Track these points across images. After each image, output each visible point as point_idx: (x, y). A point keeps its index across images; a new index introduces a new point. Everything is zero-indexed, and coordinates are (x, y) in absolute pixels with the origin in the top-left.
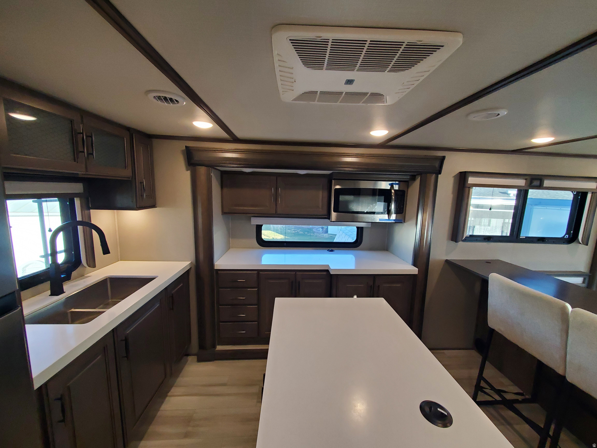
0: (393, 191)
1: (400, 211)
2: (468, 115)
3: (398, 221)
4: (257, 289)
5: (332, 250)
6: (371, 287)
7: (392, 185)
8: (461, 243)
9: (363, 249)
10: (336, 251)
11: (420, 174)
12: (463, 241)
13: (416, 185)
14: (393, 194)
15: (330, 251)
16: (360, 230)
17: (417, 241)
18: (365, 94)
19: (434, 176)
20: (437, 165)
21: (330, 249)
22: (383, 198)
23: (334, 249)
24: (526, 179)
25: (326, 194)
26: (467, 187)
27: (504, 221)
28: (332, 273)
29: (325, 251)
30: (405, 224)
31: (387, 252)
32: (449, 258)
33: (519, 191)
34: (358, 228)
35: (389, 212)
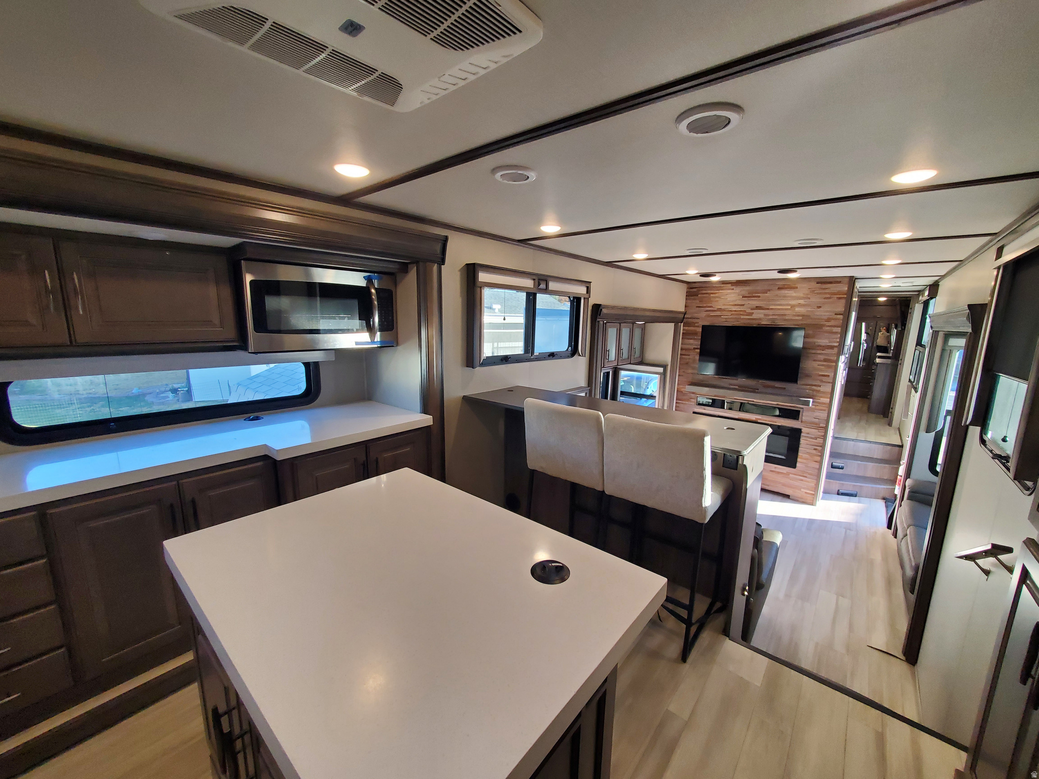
0: (373, 291)
1: (388, 325)
2: (494, 170)
3: (385, 345)
4: (44, 561)
5: (257, 417)
6: (363, 464)
7: (369, 280)
8: (478, 369)
9: (323, 405)
10: (266, 417)
11: (416, 262)
12: (482, 365)
13: (411, 279)
14: (373, 297)
15: (253, 420)
16: (312, 370)
17: (424, 373)
18: (371, 70)
19: (435, 267)
20: (438, 248)
21: (252, 416)
22: (355, 303)
23: (261, 415)
24: (534, 280)
25: (227, 292)
26: (479, 287)
27: (493, 345)
28: (279, 458)
29: (240, 421)
30: (398, 347)
31: (370, 401)
32: (468, 393)
33: (528, 294)
34: (307, 365)
35: (370, 329)
